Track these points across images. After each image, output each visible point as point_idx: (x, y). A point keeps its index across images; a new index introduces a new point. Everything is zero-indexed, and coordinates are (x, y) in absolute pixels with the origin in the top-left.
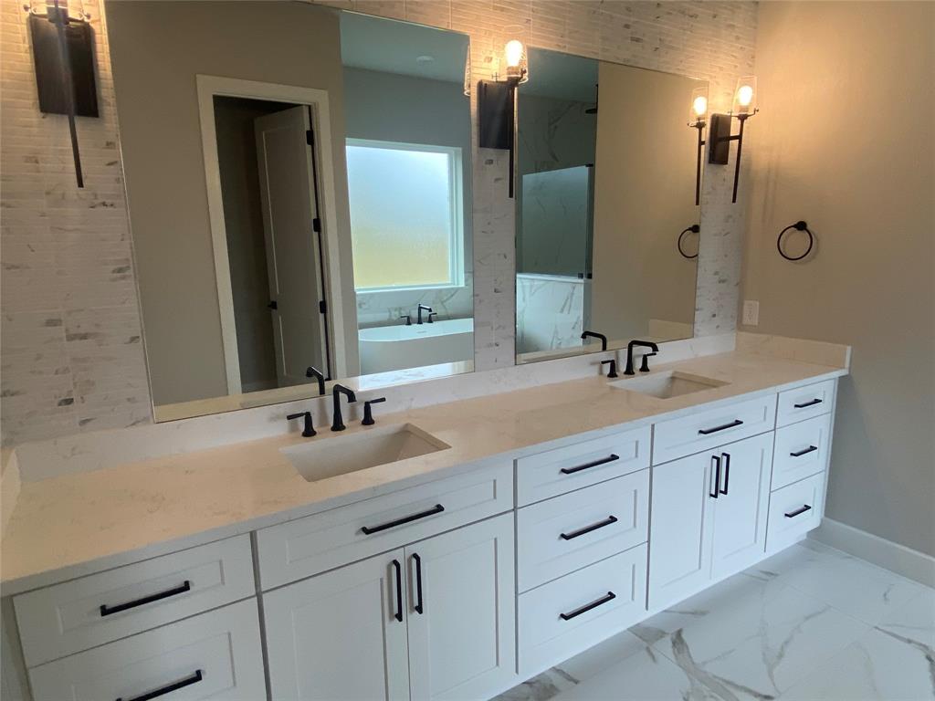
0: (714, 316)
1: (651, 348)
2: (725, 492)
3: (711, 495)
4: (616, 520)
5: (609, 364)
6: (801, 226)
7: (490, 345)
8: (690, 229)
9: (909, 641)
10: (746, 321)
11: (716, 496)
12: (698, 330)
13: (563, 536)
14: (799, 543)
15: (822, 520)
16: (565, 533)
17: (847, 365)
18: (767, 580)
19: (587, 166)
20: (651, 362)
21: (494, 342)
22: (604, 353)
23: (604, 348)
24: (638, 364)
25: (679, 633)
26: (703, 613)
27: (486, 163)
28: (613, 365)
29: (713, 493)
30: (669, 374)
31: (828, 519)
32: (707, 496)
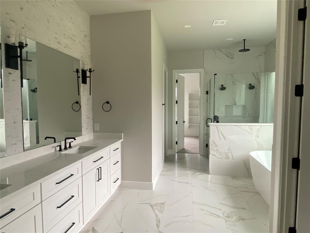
0: (87, 128)
1: (73, 139)
2: (101, 179)
3: (97, 181)
4: (74, 196)
5: (59, 147)
6: (108, 102)
7: (13, 145)
8: (75, 103)
9: (146, 204)
10: (95, 130)
11: (99, 181)
12: (83, 133)
13: (58, 207)
14: (116, 190)
15: (121, 182)
16: (58, 206)
17: (123, 138)
18: (111, 203)
19: (27, 79)
20: (72, 144)
21: (14, 143)
22: (55, 144)
23: (55, 142)
24: (68, 146)
25: (93, 228)
26: (98, 219)
27: (8, 74)
28: (60, 146)
29: (98, 180)
30: (78, 147)
31: (122, 181)
32: (96, 181)
